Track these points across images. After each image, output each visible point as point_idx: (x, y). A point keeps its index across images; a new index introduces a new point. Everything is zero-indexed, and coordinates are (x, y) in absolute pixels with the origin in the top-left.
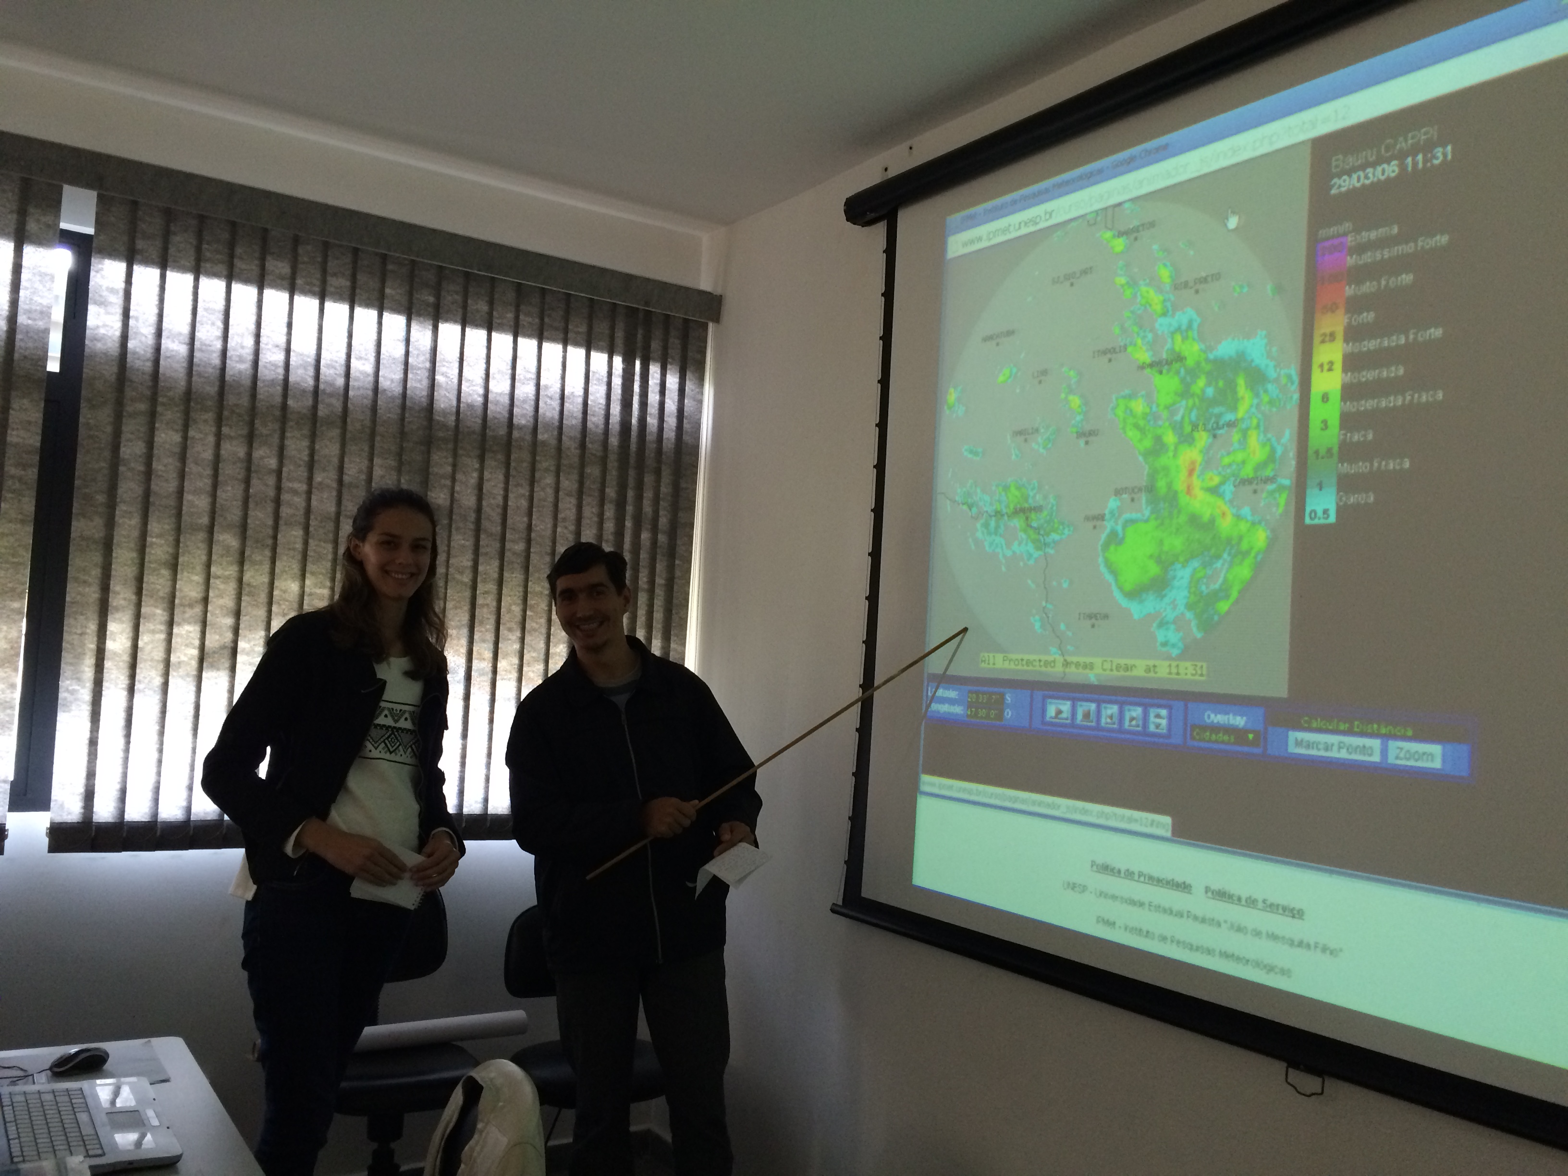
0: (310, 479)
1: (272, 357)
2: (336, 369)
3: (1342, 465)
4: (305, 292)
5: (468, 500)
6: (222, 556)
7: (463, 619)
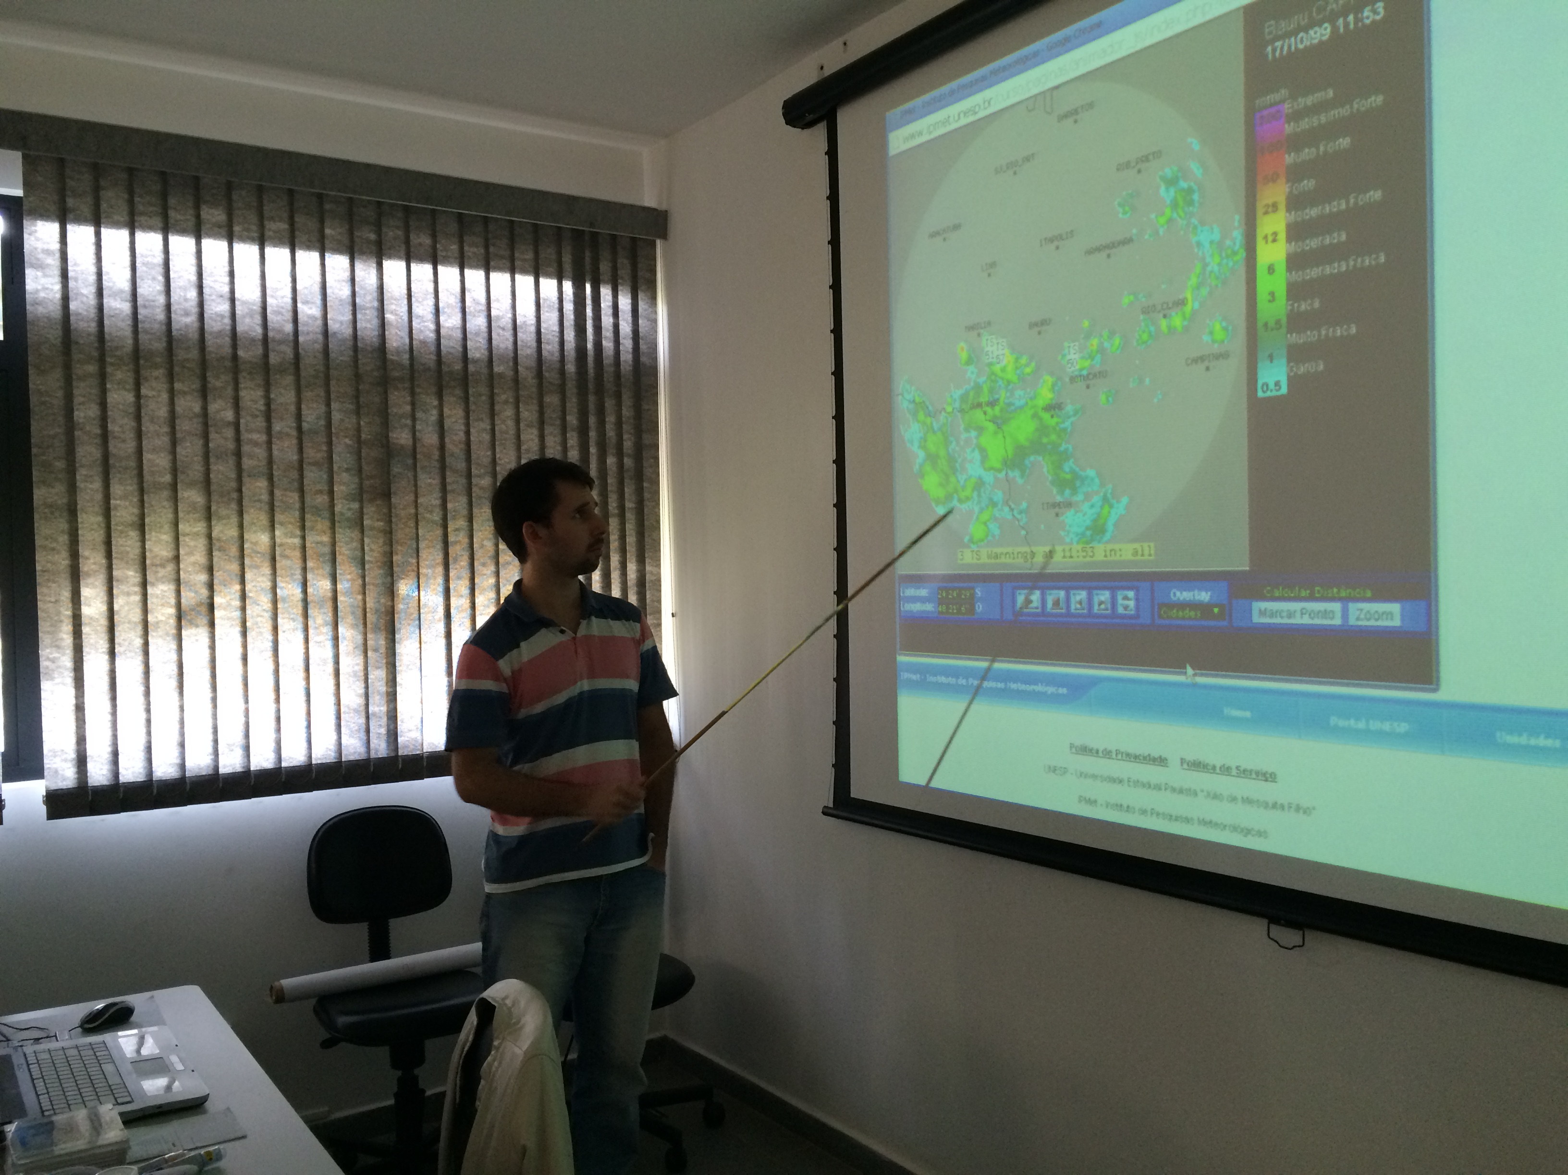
0: (269, 430)
1: (217, 308)
2: (282, 315)
3: (1291, 336)
4: (243, 239)
5: (430, 438)
6: (189, 513)
7: (437, 557)
